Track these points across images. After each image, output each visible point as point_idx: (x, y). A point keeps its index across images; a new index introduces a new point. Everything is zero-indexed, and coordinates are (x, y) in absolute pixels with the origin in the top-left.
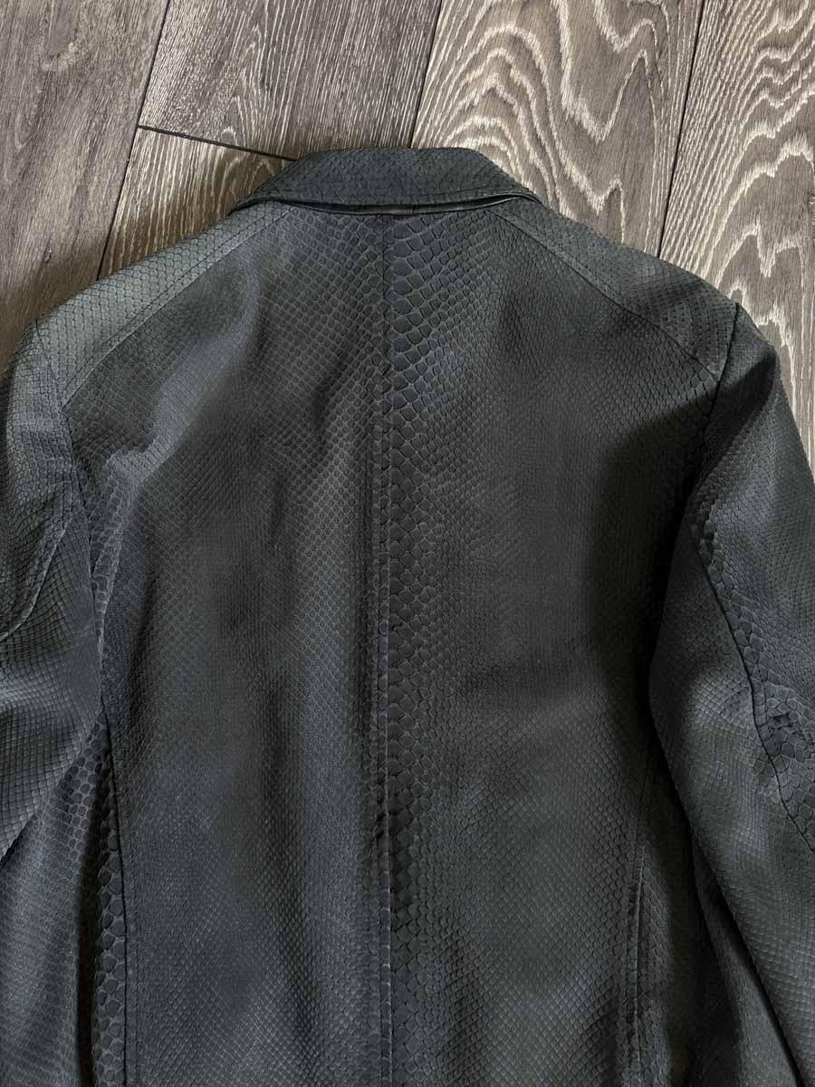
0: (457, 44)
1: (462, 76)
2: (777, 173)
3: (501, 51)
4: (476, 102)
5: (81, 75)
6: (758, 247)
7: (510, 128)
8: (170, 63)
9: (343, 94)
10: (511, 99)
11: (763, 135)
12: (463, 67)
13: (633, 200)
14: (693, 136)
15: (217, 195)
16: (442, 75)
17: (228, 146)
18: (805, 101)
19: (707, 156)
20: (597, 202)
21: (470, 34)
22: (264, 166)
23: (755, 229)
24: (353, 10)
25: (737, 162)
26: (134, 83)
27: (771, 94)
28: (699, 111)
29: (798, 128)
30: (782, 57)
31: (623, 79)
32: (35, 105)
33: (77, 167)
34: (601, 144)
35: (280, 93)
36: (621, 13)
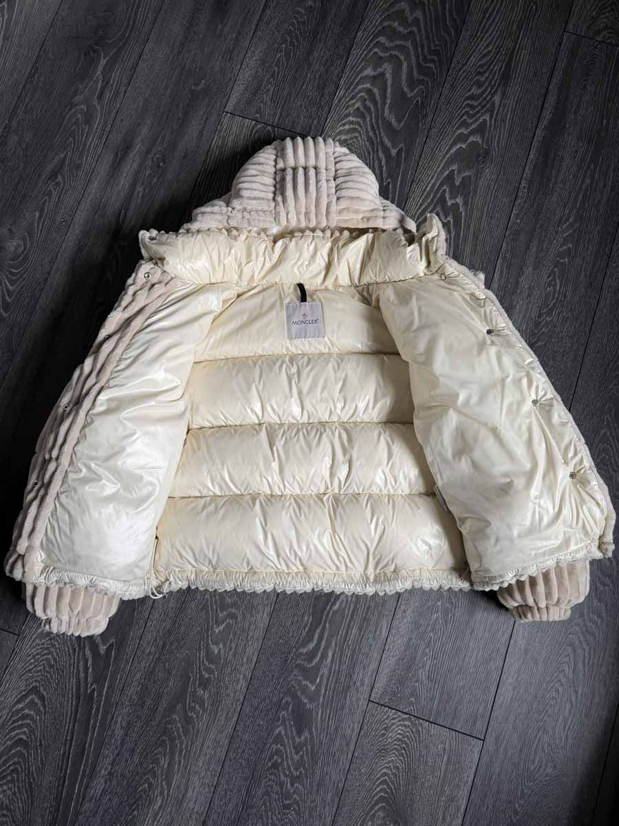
0: (347, 91)
1: (347, 102)
2: (466, 147)
3: (363, 94)
4: (351, 112)
5: (205, 92)
6: (456, 172)
7: (363, 122)
8: (238, 90)
9: (301, 106)
10: (365, 111)
11: (463, 132)
12: (348, 99)
13: (408, 153)
14: (435, 130)
15: (250, 138)
16: (339, 101)
17: (257, 121)
18: (481, 121)
19: (439, 138)
20: (394, 152)
21: (352, 87)
22: (268, 130)
23: (455, 167)
24: (309, 75)
25: (451, 141)
26: (225, 96)
27: (468, 117)
28: (438, 121)
29: (477, 130)
30: (475, 104)
31: (409, 107)
32: (187, 101)
33: (200, 124)
34: (398, 131)
35: (278, 103)
36: (412, 83)
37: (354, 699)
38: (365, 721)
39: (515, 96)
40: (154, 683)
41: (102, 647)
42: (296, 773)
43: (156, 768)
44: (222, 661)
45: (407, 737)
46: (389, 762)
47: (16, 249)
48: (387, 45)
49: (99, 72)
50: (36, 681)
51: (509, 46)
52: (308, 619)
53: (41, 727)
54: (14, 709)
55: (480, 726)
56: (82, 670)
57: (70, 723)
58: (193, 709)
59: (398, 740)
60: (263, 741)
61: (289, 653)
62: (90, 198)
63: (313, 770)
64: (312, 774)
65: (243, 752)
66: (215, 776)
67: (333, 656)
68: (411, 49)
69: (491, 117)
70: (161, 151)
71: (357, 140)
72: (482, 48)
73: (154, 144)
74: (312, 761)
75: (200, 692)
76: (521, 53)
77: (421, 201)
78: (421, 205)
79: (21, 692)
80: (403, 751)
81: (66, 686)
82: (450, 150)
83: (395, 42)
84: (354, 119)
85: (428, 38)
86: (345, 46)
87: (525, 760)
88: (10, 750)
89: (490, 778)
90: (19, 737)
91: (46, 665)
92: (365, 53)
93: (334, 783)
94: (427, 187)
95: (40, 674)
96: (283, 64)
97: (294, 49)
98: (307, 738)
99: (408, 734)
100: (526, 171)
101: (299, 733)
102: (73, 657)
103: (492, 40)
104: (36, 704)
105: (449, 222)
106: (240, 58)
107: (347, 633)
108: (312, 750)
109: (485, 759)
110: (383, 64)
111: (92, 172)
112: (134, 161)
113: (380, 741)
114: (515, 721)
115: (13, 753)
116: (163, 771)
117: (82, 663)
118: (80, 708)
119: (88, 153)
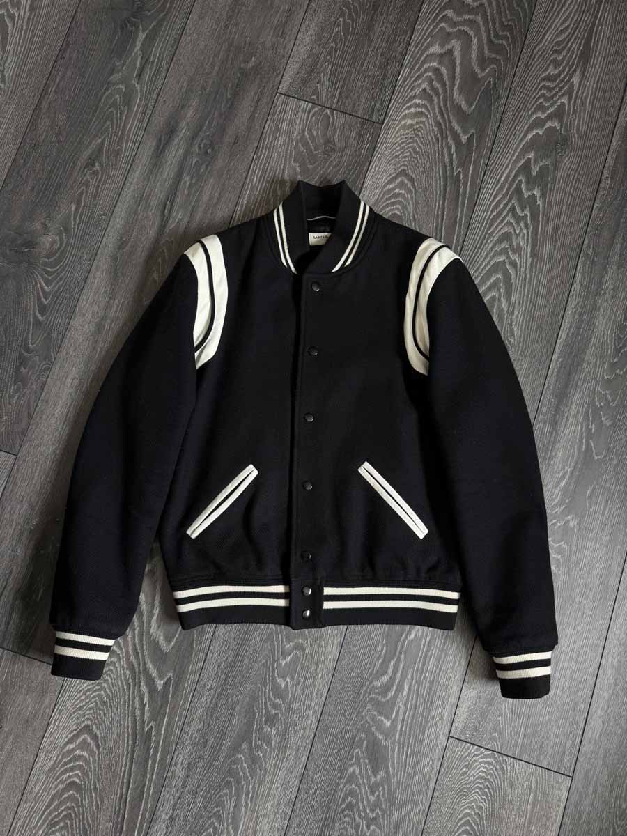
0: (412, 70)
1: (413, 83)
2: (543, 133)
3: (430, 74)
4: (417, 93)
5: (256, 70)
6: (532, 161)
7: (431, 105)
8: (292, 69)
9: (362, 87)
10: (431, 93)
11: (539, 117)
12: (413, 79)
13: (479, 138)
14: (509, 114)
15: (306, 122)
16: (404, 82)
17: (312, 103)
18: (559, 104)
19: (513, 124)
20: (464, 138)
21: (418, 66)
22: (327, 113)
23: (531, 155)
24: (370, 53)
25: (525, 129)
26: (278, 75)
27: (544, 100)
28: (512, 104)
29: (555, 114)
30: (553, 85)
31: (481, 89)
32: (237, 81)
33: (252, 106)
34: (468, 115)
35: (336, 84)
36: (483, 62)
37: (432, 735)
38: (446, 758)
39: (595, 78)
40: (216, 720)
41: (158, 682)
42: (372, 815)
43: (221, 812)
44: (290, 695)
45: (490, 774)
46: (472, 802)
47: (52, 245)
48: (456, 19)
49: (138, 48)
50: (87, 719)
51: (588, 22)
52: (382, 649)
53: (95, 767)
54: (65, 750)
55: (568, 761)
56: (137, 706)
57: (126, 764)
58: (259, 747)
59: (482, 778)
60: (336, 782)
61: (362, 686)
62: (132, 189)
63: (391, 811)
64: (389, 815)
65: (315, 793)
66: (285, 819)
67: (410, 689)
68: (481, 23)
69: (570, 100)
70: (208, 136)
71: (424, 124)
72: (559, 24)
73: (201, 128)
74: (390, 801)
75: (267, 729)
76: (601, 28)
77: (495, 193)
78: (495, 197)
79: (72, 732)
80: (486, 790)
81: (121, 725)
82: (525, 138)
83: (464, 16)
84: (420, 101)
85: (499, 12)
86: (409, 19)
87: (616, 798)
88: (62, 794)
89: (580, 817)
90: (72, 780)
91: (98, 701)
92: (432, 27)
93: (413, 825)
94: (501, 177)
95: (92, 711)
96: (341, 40)
97: (353, 23)
98: (383, 777)
99: (491, 771)
100: (608, 160)
101: (375, 772)
102: (127, 693)
103: (570, 14)
104: (89, 744)
105: (526, 215)
106: (293, 33)
107: (424, 665)
108: (389, 790)
109: (575, 796)
110: (451, 40)
111: (133, 160)
112: (179, 148)
113: (462, 779)
114: (605, 757)
115: (65, 798)
116: (229, 813)
117: (137, 699)
118: (137, 749)
119: (128, 138)
